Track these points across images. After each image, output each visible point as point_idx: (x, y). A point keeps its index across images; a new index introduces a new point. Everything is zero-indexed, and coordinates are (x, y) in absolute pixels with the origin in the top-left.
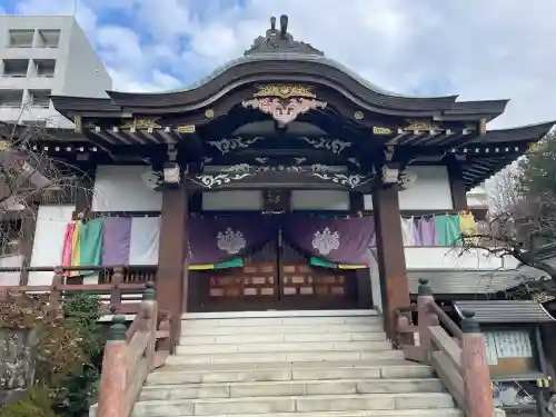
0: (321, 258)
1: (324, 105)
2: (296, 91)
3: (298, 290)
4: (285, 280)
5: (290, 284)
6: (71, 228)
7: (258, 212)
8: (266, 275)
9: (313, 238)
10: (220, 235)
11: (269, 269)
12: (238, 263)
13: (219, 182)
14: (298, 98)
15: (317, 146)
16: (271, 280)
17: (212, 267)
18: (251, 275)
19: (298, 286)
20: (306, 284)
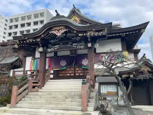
0: (84, 66)
1: (67, 30)
2: (61, 28)
3: (79, 74)
4: (76, 72)
5: (78, 73)
6: (31, 61)
7: (69, 55)
8: (72, 71)
9: (82, 61)
10: (61, 62)
11: (73, 69)
12: (65, 68)
13: (52, 50)
14: (61, 29)
15: (73, 39)
16: (73, 72)
17: (59, 69)
18: (68, 71)
19: (80, 73)
20: (81, 73)
